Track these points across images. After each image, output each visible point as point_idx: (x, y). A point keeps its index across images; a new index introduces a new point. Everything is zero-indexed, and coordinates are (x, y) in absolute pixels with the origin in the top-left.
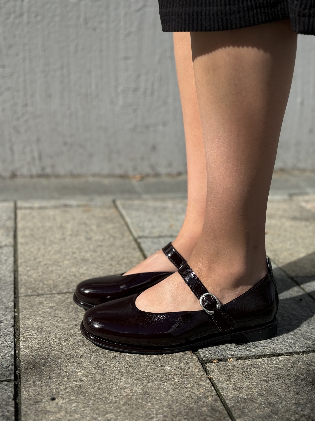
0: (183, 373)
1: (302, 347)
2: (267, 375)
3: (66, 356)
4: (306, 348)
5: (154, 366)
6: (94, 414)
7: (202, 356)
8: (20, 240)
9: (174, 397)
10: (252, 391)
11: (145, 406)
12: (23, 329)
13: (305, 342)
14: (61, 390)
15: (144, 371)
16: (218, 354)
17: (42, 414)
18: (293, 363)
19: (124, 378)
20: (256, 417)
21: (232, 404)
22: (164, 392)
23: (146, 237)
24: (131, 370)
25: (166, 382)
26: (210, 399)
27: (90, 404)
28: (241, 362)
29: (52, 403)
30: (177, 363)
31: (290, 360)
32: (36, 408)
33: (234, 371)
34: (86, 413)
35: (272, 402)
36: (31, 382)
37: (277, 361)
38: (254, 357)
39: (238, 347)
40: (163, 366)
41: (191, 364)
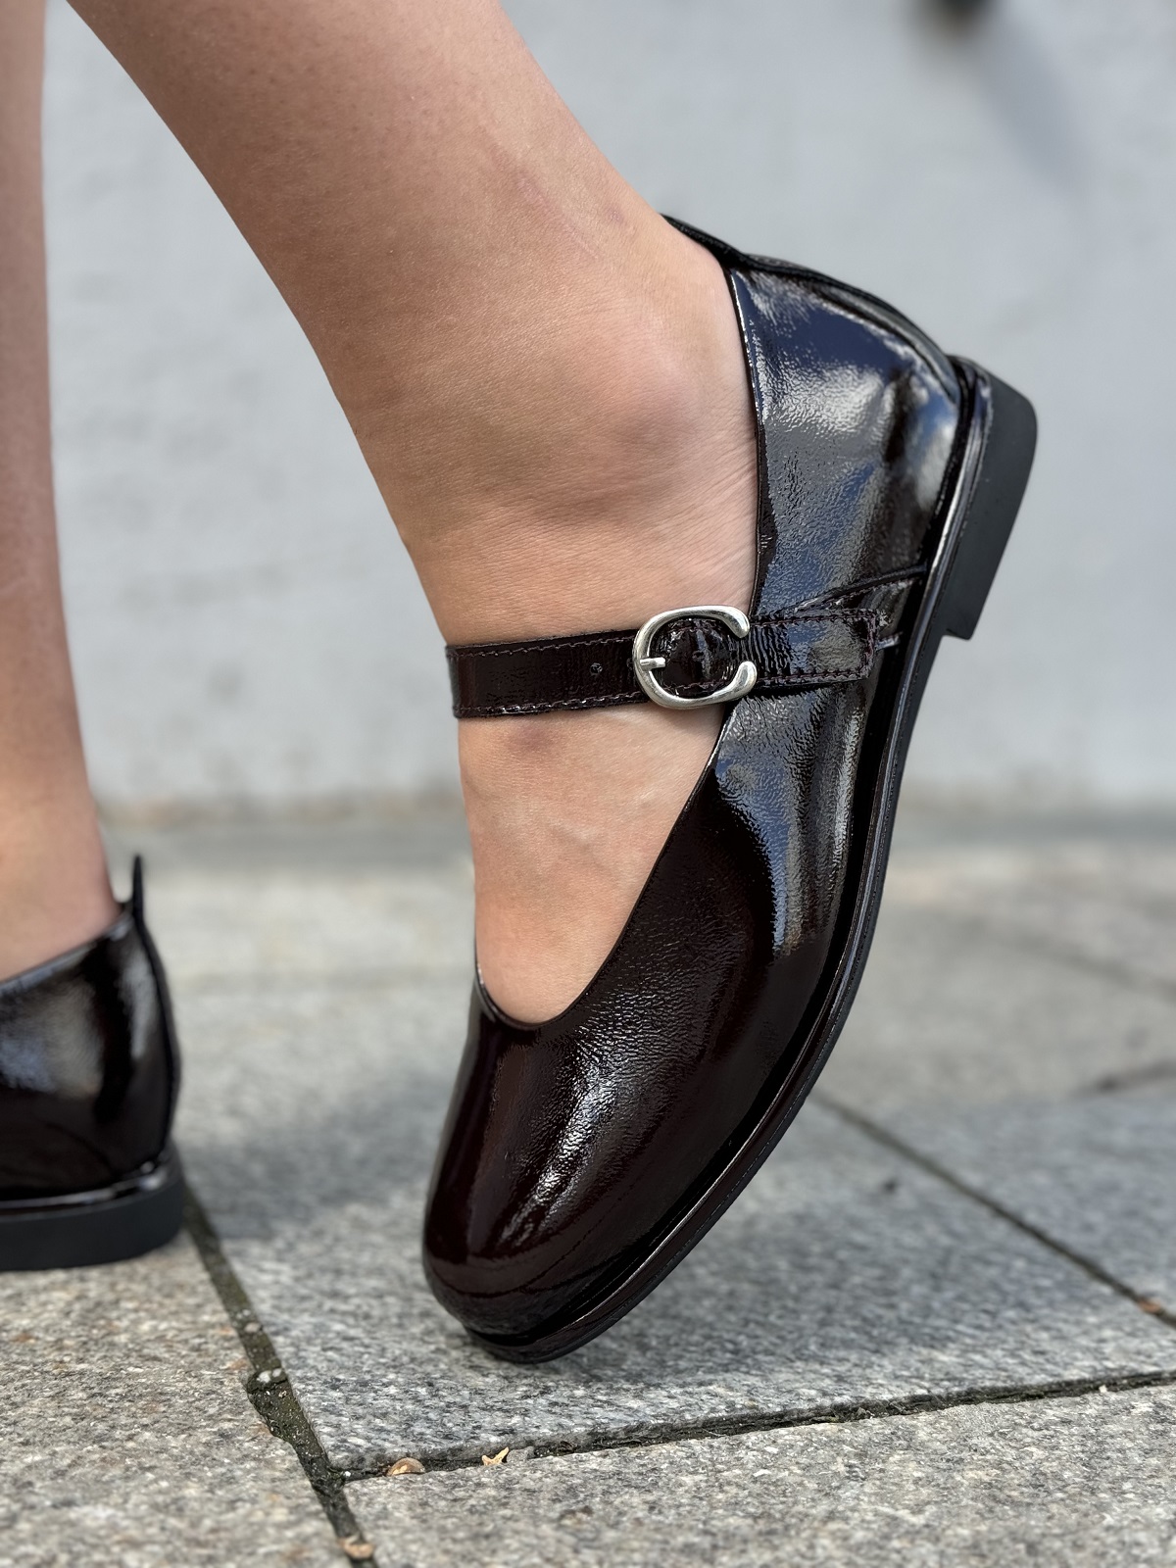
1: (907, 1380)
2: (705, 1523)
4: (927, 1385)
7: (327, 1442)
13: (922, 1358)
16: (423, 1430)
18: (856, 1455)
28: (560, 1463)
30: (164, 1484)
31: (844, 1442)
33: (507, 1512)
37: (769, 1449)
38: (636, 1437)
39: (546, 1391)
40: (69, 1503)
41: (248, 1487)
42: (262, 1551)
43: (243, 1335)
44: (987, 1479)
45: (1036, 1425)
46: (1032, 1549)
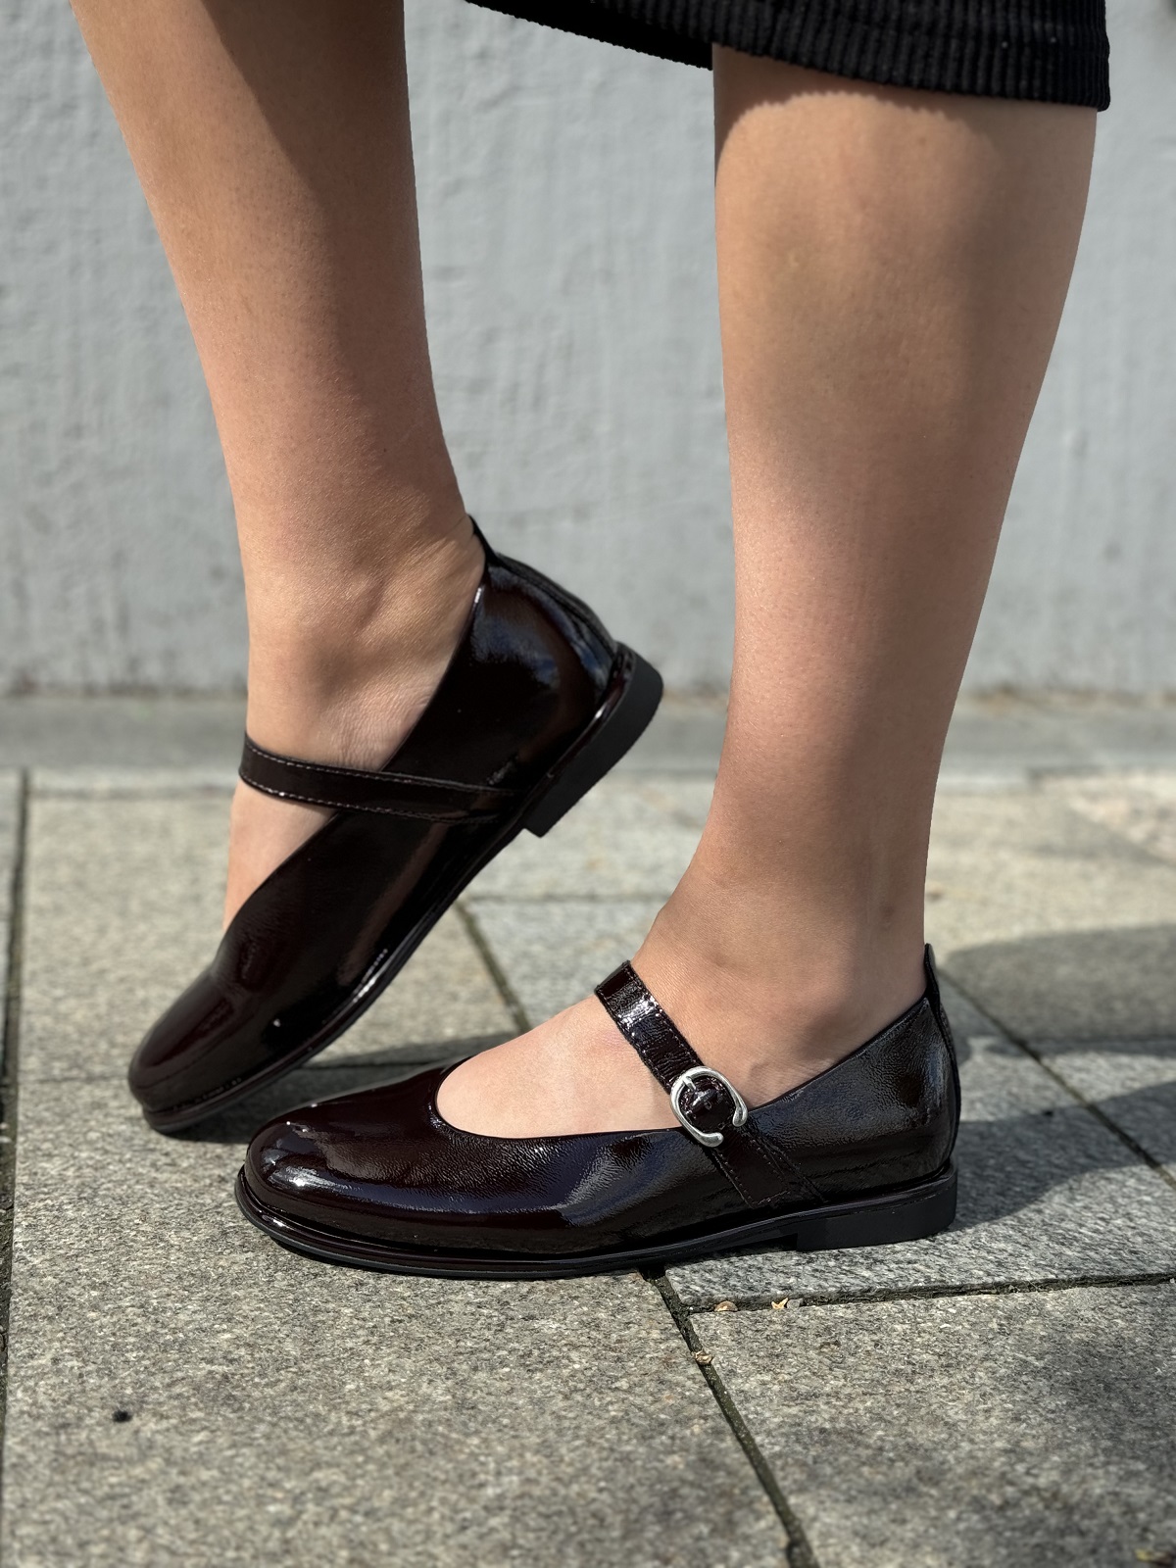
0: (604, 1341)
1: (1043, 1267)
2: (908, 1357)
3: (180, 1278)
4: (1056, 1272)
5: (498, 1318)
6: (268, 1469)
7: (677, 1287)
8: (34, 896)
9: (565, 1418)
10: (852, 1404)
11: (457, 1447)
12: (28, 1187)
13: (1055, 1252)
14: (155, 1389)
15: (460, 1333)
16: (735, 1283)
17: (77, 1464)
18: (1006, 1318)
19: (387, 1355)
20: (860, 1492)
21: (777, 1448)
22: (531, 1401)
23: (499, 899)
24: (417, 1329)
25: (541, 1371)
26: (696, 1429)
27: (258, 1435)
28: (820, 1311)
29: (119, 1431)
30: (585, 1309)
31: (998, 1308)
32: (57, 1444)
33: (789, 1341)
34: (241, 1465)
35: (921, 1445)
36: (45, 1360)
37: (951, 1310)
38: (866, 1296)
39: (811, 1261)
40: (532, 1318)
41: (635, 1314)
42: (648, 1356)
44: (1086, 1339)
45: (1123, 1304)
46: (1107, 1388)
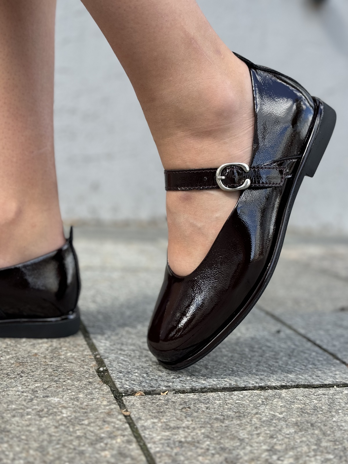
0: (81, 406)
1: (280, 381)
2: (221, 413)
4: (285, 382)
5: (30, 396)
9: (54, 436)
10: (195, 431)
13: (284, 376)
16: (145, 385)
18: (265, 399)
21: (158, 449)
22: (39, 429)
25: (46, 417)
26: (119, 440)
28: (182, 396)
30: (73, 393)
31: (261, 395)
33: (167, 407)
35: (227, 448)
37: (240, 396)
38: (203, 390)
39: (179, 377)
40: (47, 397)
41: (96, 395)
42: (100, 411)
43: (95, 358)
44: (301, 407)
45: (315, 395)
46: (312, 425)
